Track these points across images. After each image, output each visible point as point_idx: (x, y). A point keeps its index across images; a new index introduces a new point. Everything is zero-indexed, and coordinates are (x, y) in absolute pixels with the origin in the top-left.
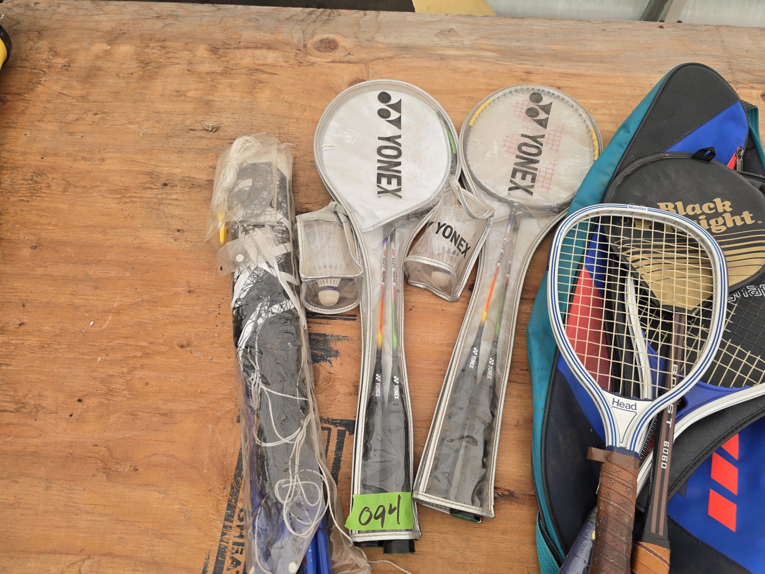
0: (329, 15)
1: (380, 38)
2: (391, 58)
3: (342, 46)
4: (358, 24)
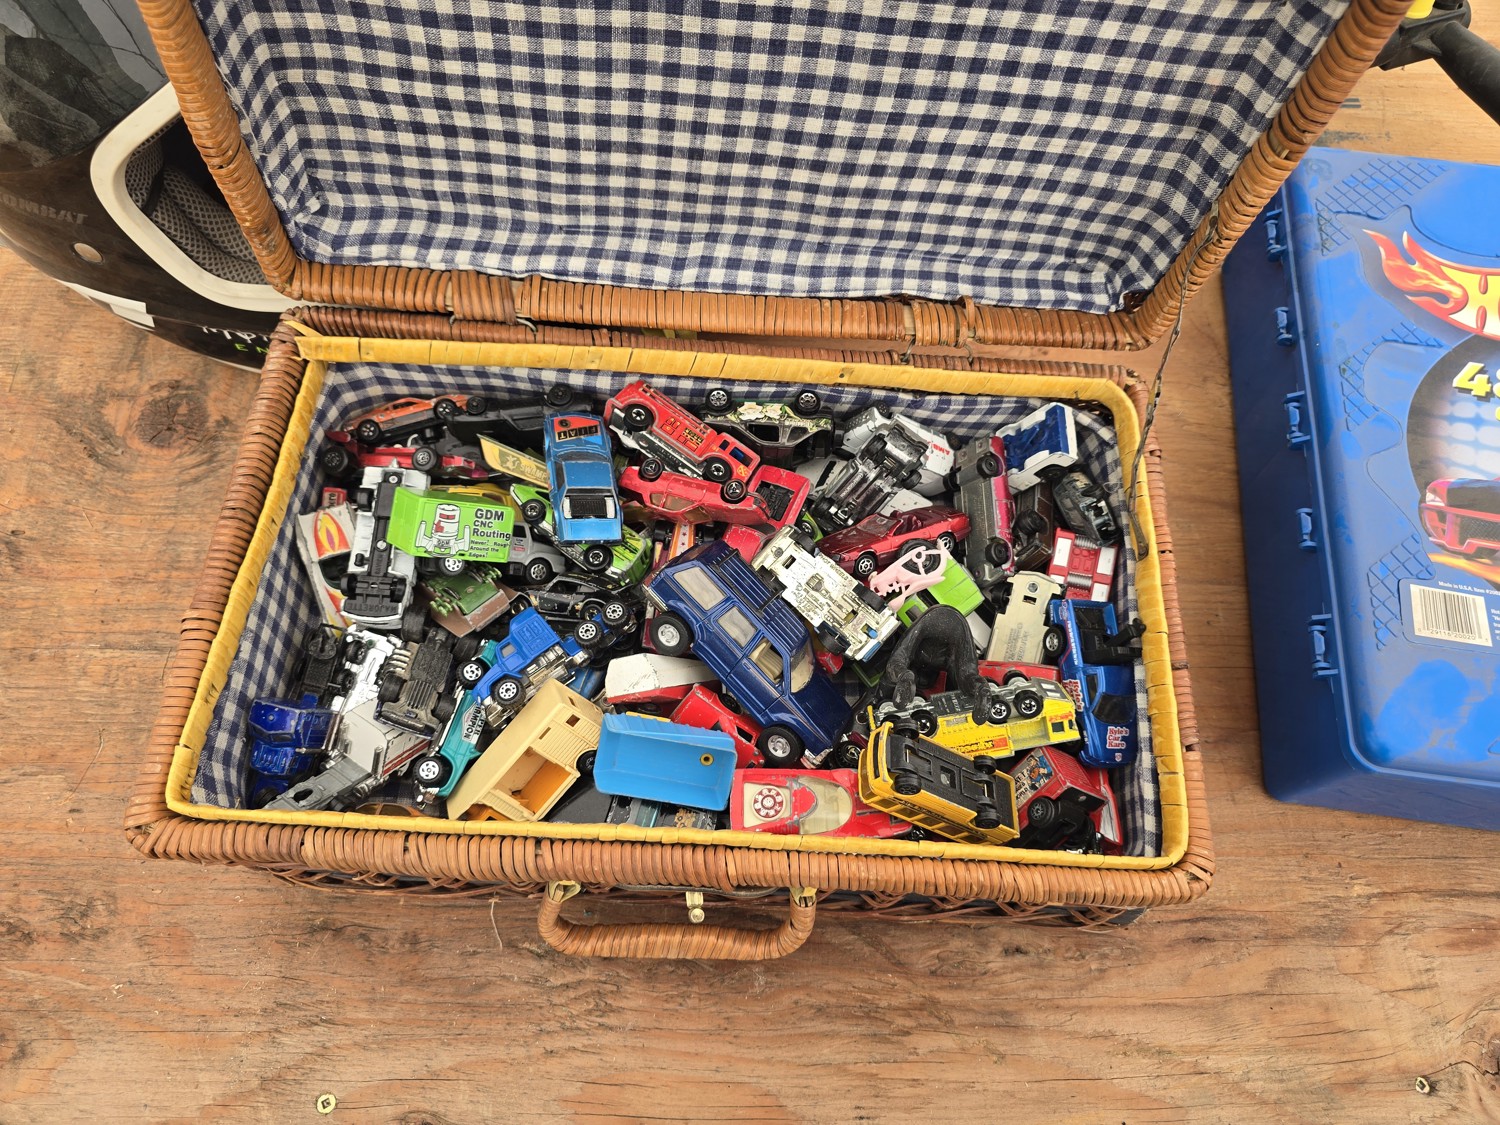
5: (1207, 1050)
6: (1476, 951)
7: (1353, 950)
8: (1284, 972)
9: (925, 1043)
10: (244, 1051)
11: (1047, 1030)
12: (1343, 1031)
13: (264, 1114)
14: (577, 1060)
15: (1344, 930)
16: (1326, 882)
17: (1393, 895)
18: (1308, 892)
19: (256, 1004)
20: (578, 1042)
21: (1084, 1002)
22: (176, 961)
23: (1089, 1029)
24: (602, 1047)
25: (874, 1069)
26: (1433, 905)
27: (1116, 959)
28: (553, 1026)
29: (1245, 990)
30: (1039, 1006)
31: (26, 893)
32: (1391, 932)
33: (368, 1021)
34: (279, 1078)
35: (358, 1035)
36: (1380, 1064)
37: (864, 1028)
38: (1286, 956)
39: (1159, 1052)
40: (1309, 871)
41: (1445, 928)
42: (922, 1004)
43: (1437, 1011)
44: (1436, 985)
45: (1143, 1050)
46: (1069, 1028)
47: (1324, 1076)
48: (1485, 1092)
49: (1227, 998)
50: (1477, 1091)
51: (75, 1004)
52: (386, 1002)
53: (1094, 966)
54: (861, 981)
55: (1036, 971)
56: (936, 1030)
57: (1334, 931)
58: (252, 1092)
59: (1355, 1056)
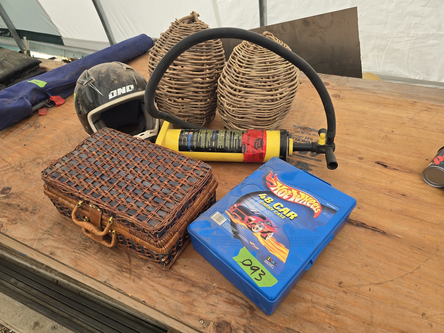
0: (328, 76)
1: (348, 84)
2: (351, 90)
3: (331, 85)
4: (339, 80)
5: (167, 296)
6: (229, 305)
7: (206, 294)
8: (191, 291)
9: (125, 274)
10: (39, 234)
11: (144, 281)
12: (194, 305)
13: (35, 243)
14: (77, 254)
15: (207, 290)
16: (210, 281)
17: (220, 289)
18: (205, 281)
19: (45, 229)
20: (79, 252)
21: (154, 280)
22: (40, 220)
23: (151, 284)
24: (81, 254)
25: (115, 274)
26: (226, 293)
27: (164, 276)
28: (77, 248)
29: (181, 291)
30: (146, 277)
31: (31, 206)
32: (215, 294)
33: (56, 237)
34: (40, 239)
35: (53, 238)
36: (196, 314)
37: (118, 268)
38: (193, 289)
39: (160, 293)
40: (208, 278)
41: (226, 298)
42: (129, 269)
43: (214, 311)
44: (217, 306)
45: (157, 291)
46: (148, 283)
47: (184, 310)
48: (212, 328)
49: (178, 291)
50: (211, 327)
51: (26, 220)
52: (60, 236)
53: (160, 276)
54: (123, 262)
55: (150, 272)
56: (128, 273)
57: (205, 289)
58: (36, 239)
59: (192, 310)
